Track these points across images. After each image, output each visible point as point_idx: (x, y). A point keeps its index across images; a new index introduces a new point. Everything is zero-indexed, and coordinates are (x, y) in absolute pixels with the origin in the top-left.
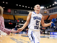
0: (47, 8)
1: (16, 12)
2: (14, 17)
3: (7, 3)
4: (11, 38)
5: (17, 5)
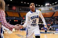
0: (52, 5)
5: (22, 2)
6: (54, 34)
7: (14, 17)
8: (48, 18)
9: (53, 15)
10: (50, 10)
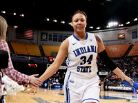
1: (44, 37)
2: (42, 51)
3: (23, 15)
4: (34, 99)
5: (48, 20)
6: (129, 100)
10: (119, 39)
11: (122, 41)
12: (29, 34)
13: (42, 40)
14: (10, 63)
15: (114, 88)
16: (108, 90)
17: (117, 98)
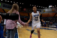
6: (55, 30)
7: (24, 16)
8: (51, 17)
9: (55, 15)
10: (53, 11)
11: (54, 12)
12: (25, 9)
13: (29, 11)
14: (19, 18)
15: (51, 26)
16: (49, 27)
17: (52, 29)
